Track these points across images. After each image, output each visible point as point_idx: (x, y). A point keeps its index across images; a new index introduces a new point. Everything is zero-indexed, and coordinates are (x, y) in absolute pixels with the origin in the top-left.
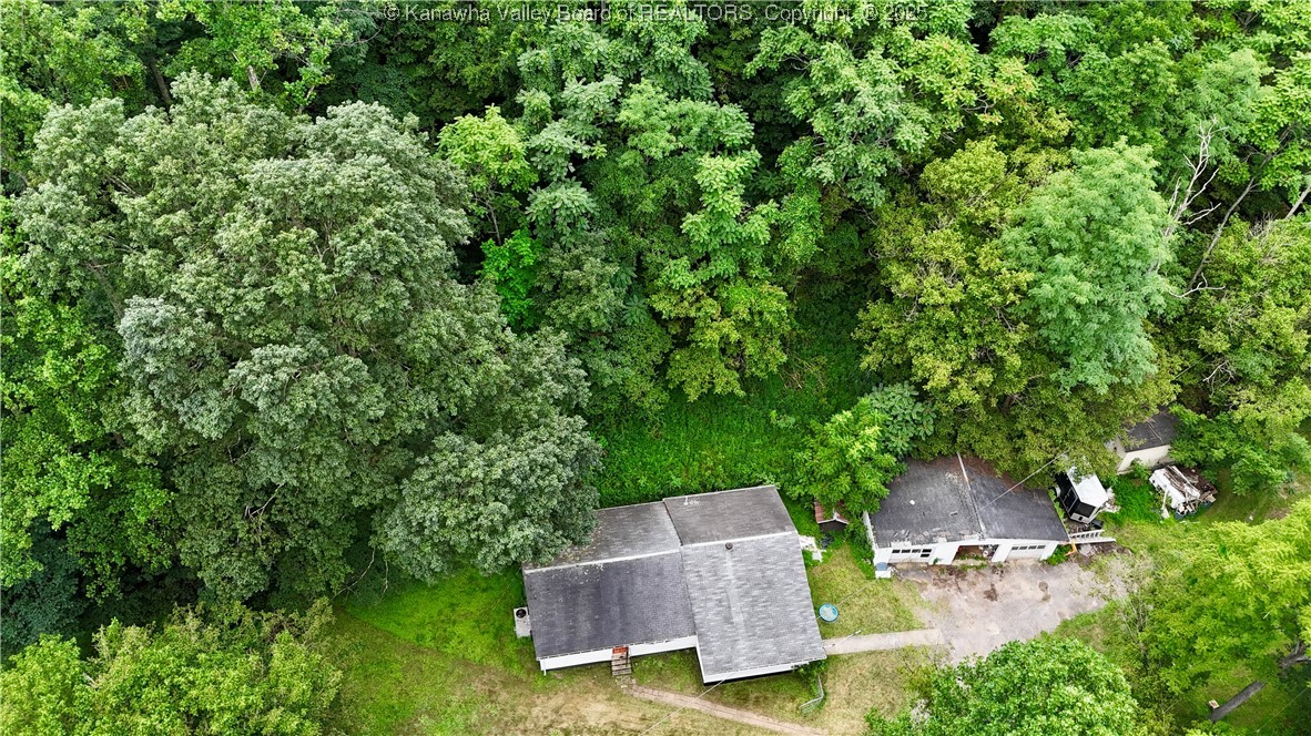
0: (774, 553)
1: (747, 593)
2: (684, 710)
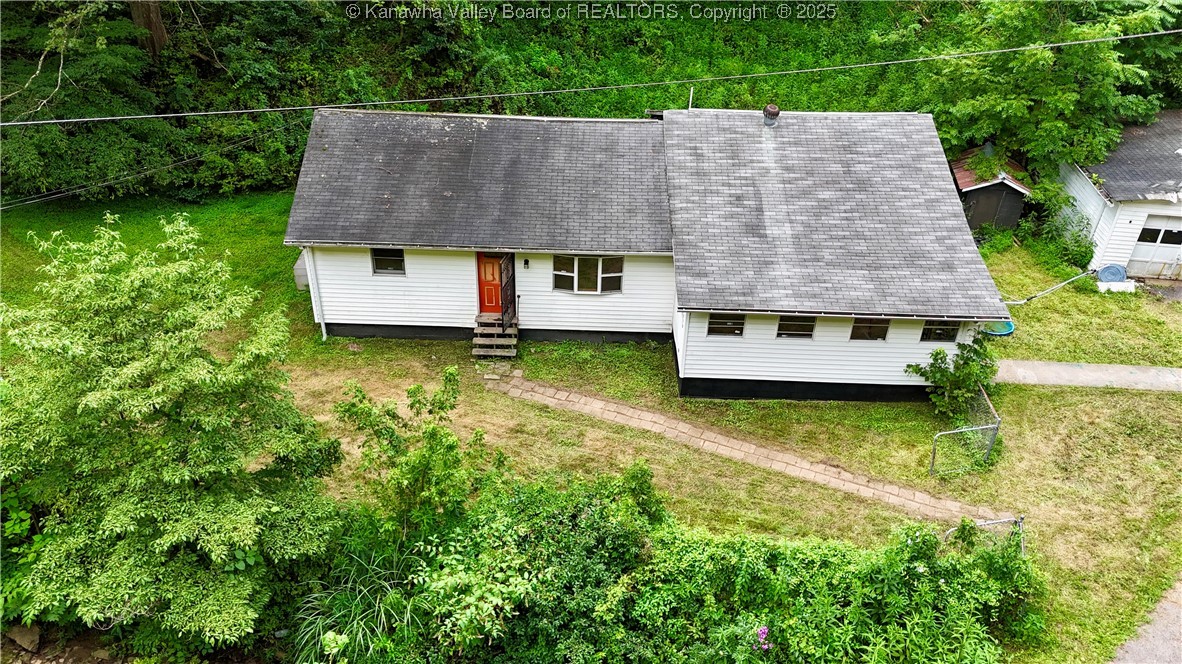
0: (875, 140)
1: (805, 193)
2: (621, 429)
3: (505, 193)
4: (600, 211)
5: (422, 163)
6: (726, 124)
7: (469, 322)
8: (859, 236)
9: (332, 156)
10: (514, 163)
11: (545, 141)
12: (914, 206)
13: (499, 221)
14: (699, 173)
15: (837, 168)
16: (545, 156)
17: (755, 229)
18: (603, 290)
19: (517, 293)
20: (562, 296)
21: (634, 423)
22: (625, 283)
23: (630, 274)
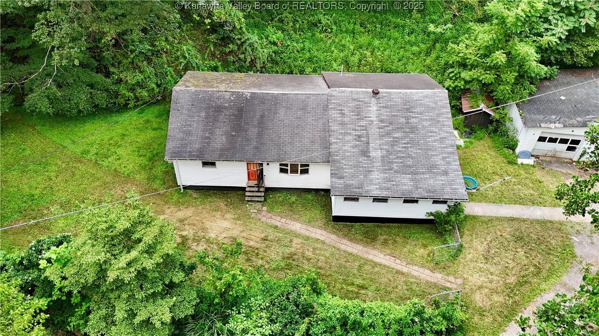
0: (421, 105)
1: (388, 134)
2: (308, 238)
3: (259, 133)
4: (300, 142)
5: (222, 117)
6: (355, 96)
7: (244, 185)
8: (410, 156)
9: (182, 114)
10: (262, 116)
11: (276, 104)
12: (435, 141)
13: (256, 148)
14: (343, 124)
15: (403, 120)
16: (275, 113)
17: (365, 153)
18: (301, 173)
19: (264, 174)
20: (283, 175)
21: (313, 235)
22: (310, 171)
23: (311, 169)
